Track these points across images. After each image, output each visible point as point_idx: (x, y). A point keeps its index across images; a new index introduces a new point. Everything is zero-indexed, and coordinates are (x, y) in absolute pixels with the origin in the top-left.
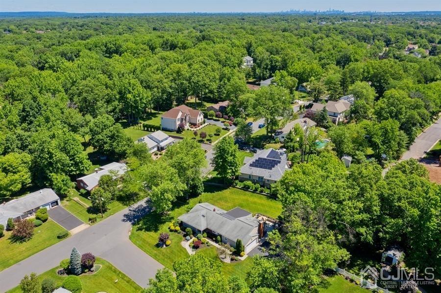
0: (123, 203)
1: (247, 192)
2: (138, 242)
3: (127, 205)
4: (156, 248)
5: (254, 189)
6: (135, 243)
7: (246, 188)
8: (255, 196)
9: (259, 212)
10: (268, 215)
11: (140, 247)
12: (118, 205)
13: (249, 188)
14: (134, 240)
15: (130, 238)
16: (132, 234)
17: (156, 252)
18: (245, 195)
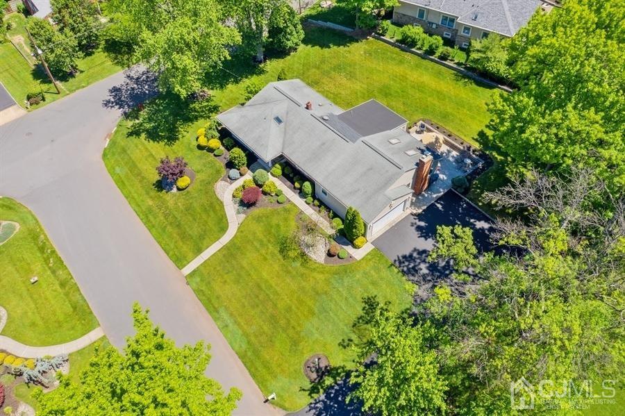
0: (116, 58)
1: (408, 56)
2: (118, 169)
3: (123, 65)
4: (154, 193)
5: (426, 47)
6: (112, 172)
7: (406, 44)
8: (426, 69)
9: (427, 117)
10: (450, 128)
11: (121, 183)
12: (103, 63)
13: (413, 43)
14: (113, 161)
15: (104, 155)
16: (113, 143)
17: (151, 203)
18: (401, 62)
